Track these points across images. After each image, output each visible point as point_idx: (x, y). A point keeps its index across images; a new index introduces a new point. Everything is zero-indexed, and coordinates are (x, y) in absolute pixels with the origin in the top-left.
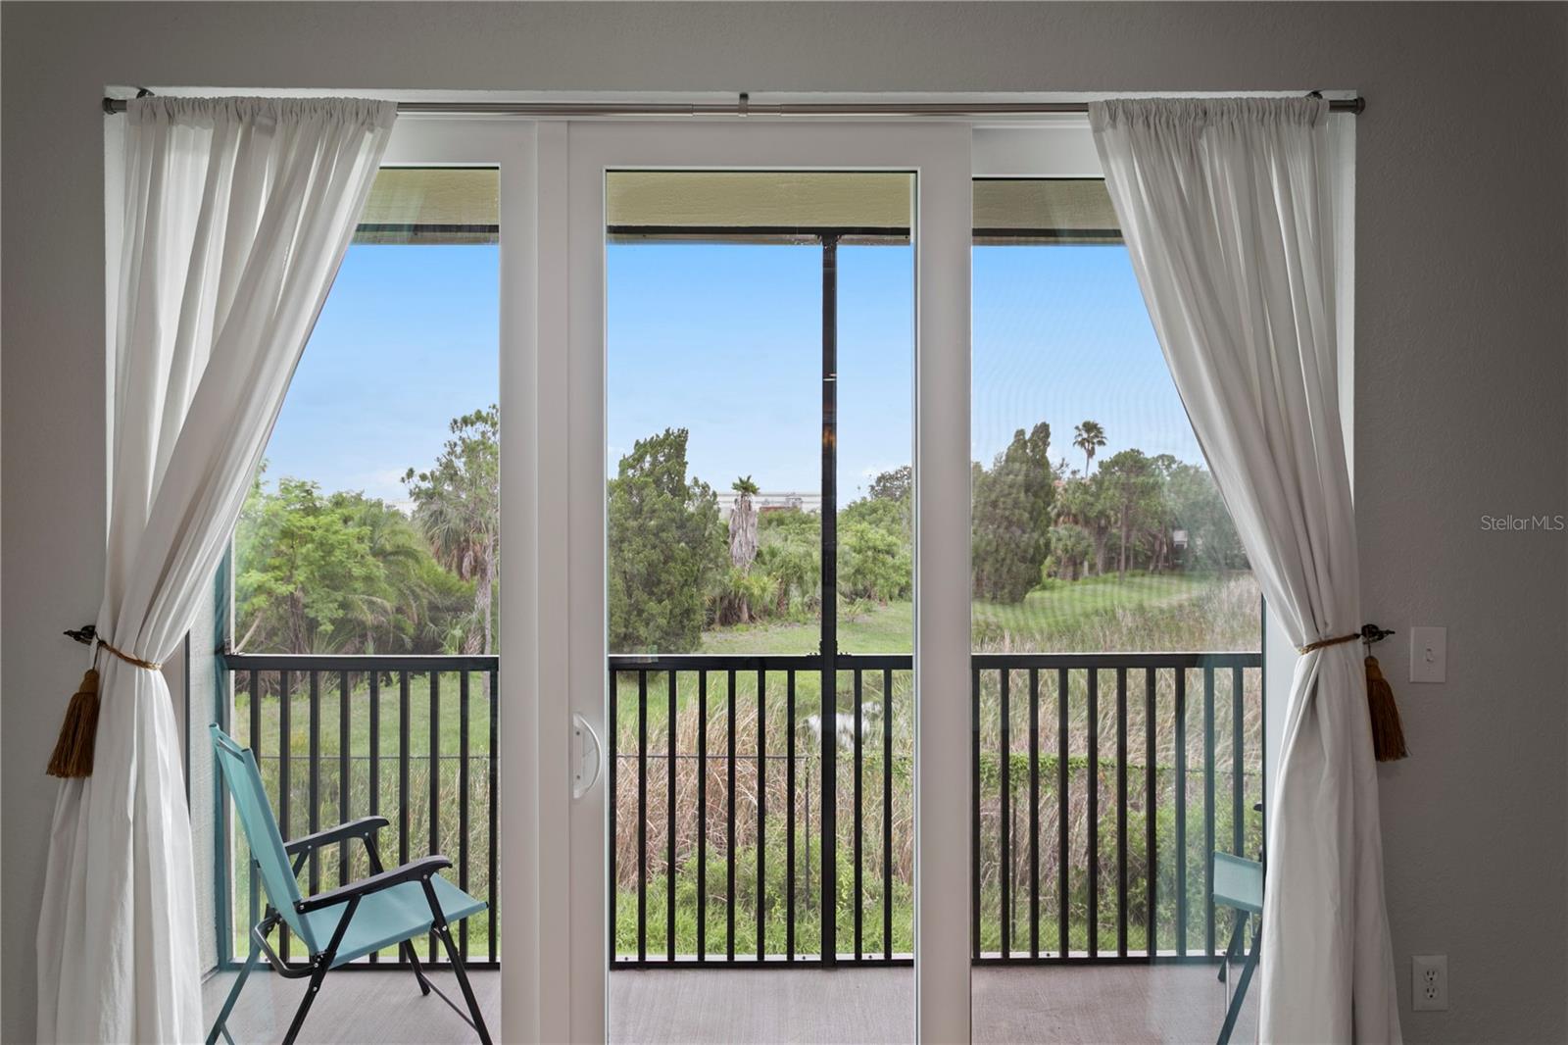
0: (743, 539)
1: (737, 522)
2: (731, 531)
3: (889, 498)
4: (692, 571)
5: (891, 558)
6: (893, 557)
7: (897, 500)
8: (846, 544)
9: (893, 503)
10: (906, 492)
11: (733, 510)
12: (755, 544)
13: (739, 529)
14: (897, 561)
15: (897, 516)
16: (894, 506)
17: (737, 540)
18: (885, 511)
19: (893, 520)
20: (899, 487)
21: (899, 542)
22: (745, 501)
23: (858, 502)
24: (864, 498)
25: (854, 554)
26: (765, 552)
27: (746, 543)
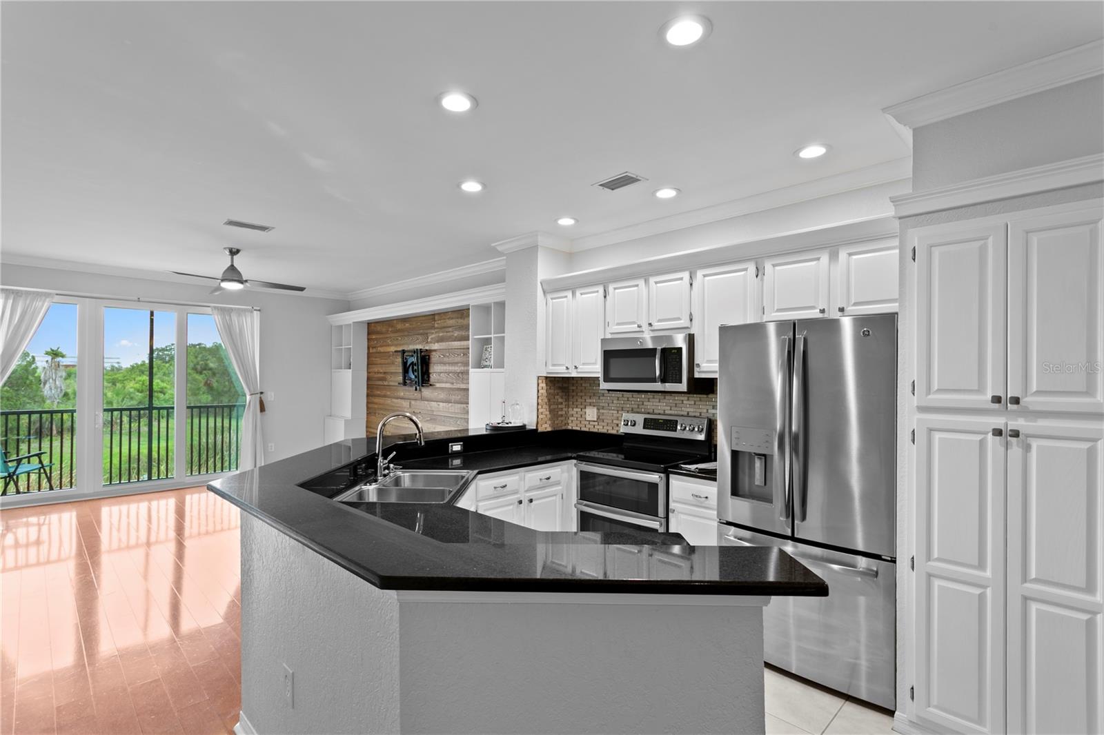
0: (53, 385)
1: (47, 375)
2: (43, 380)
3: (162, 361)
4: (15, 404)
5: (163, 395)
6: (164, 394)
7: (167, 363)
8: (131, 388)
9: (164, 364)
10: (172, 358)
11: (44, 368)
12: (63, 388)
13: (49, 379)
14: (167, 396)
15: (167, 372)
16: (164, 366)
17: (47, 386)
18: (158, 369)
19: (164, 374)
20: (168, 355)
21: (168, 387)
22: (55, 362)
23: (139, 363)
24: (144, 362)
25: (137, 394)
26: (70, 393)
27: (55, 388)
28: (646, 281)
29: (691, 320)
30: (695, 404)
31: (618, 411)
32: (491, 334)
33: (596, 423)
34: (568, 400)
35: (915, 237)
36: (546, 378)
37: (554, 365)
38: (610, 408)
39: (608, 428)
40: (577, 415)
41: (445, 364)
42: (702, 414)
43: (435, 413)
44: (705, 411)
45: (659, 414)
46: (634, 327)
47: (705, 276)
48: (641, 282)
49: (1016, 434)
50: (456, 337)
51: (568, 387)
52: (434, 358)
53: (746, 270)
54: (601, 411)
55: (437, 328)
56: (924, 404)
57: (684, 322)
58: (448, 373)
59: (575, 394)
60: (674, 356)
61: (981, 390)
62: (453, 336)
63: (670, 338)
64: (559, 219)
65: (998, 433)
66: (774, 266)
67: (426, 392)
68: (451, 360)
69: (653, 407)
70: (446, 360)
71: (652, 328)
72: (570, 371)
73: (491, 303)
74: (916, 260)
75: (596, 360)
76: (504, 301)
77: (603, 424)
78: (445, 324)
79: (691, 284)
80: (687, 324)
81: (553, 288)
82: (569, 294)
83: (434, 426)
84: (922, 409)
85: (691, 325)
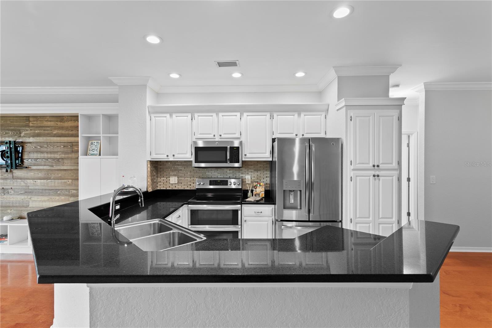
28: (217, 115)
29: (241, 135)
30: (233, 172)
31: (190, 178)
32: (100, 134)
33: (177, 185)
34: (157, 174)
35: (352, 113)
36: (150, 161)
37: (156, 154)
38: (185, 176)
39: (184, 187)
40: (163, 182)
41: (42, 152)
42: (237, 177)
43: (30, 188)
44: (238, 175)
45: (215, 178)
46: (212, 136)
47: (247, 116)
48: (214, 115)
49: (378, 176)
50: (55, 134)
51: (157, 166)
52: (28, 148)
53: (266, 115)
54: (180, 178)
55: (32, 127)
56: (355, 168)
57: (237, 135)
58: (47, 159)
59: (162, 170)
60: (235, 151)
61: (369, 163)
62: (51, 133)
63: (232, 142)
64: (171, 73)
65: (374, 176)
66: (277, 115)
67: (18, 173)
68: (49, 150)
69: (212, 175)
70: (42, 149)
71: (221, 137)
72: (169, 157)
73: (100, 114)
74: (352, 120)
75: (187, 152)
76: (118, 114)
77: (181, 185)
78: (42, 125)
79: (241, 119)
80: (239, 136)
81: (156, 111)
82: (168, 115)
83: (29, 197)
84: (354, 170)
85: (241, 137)
